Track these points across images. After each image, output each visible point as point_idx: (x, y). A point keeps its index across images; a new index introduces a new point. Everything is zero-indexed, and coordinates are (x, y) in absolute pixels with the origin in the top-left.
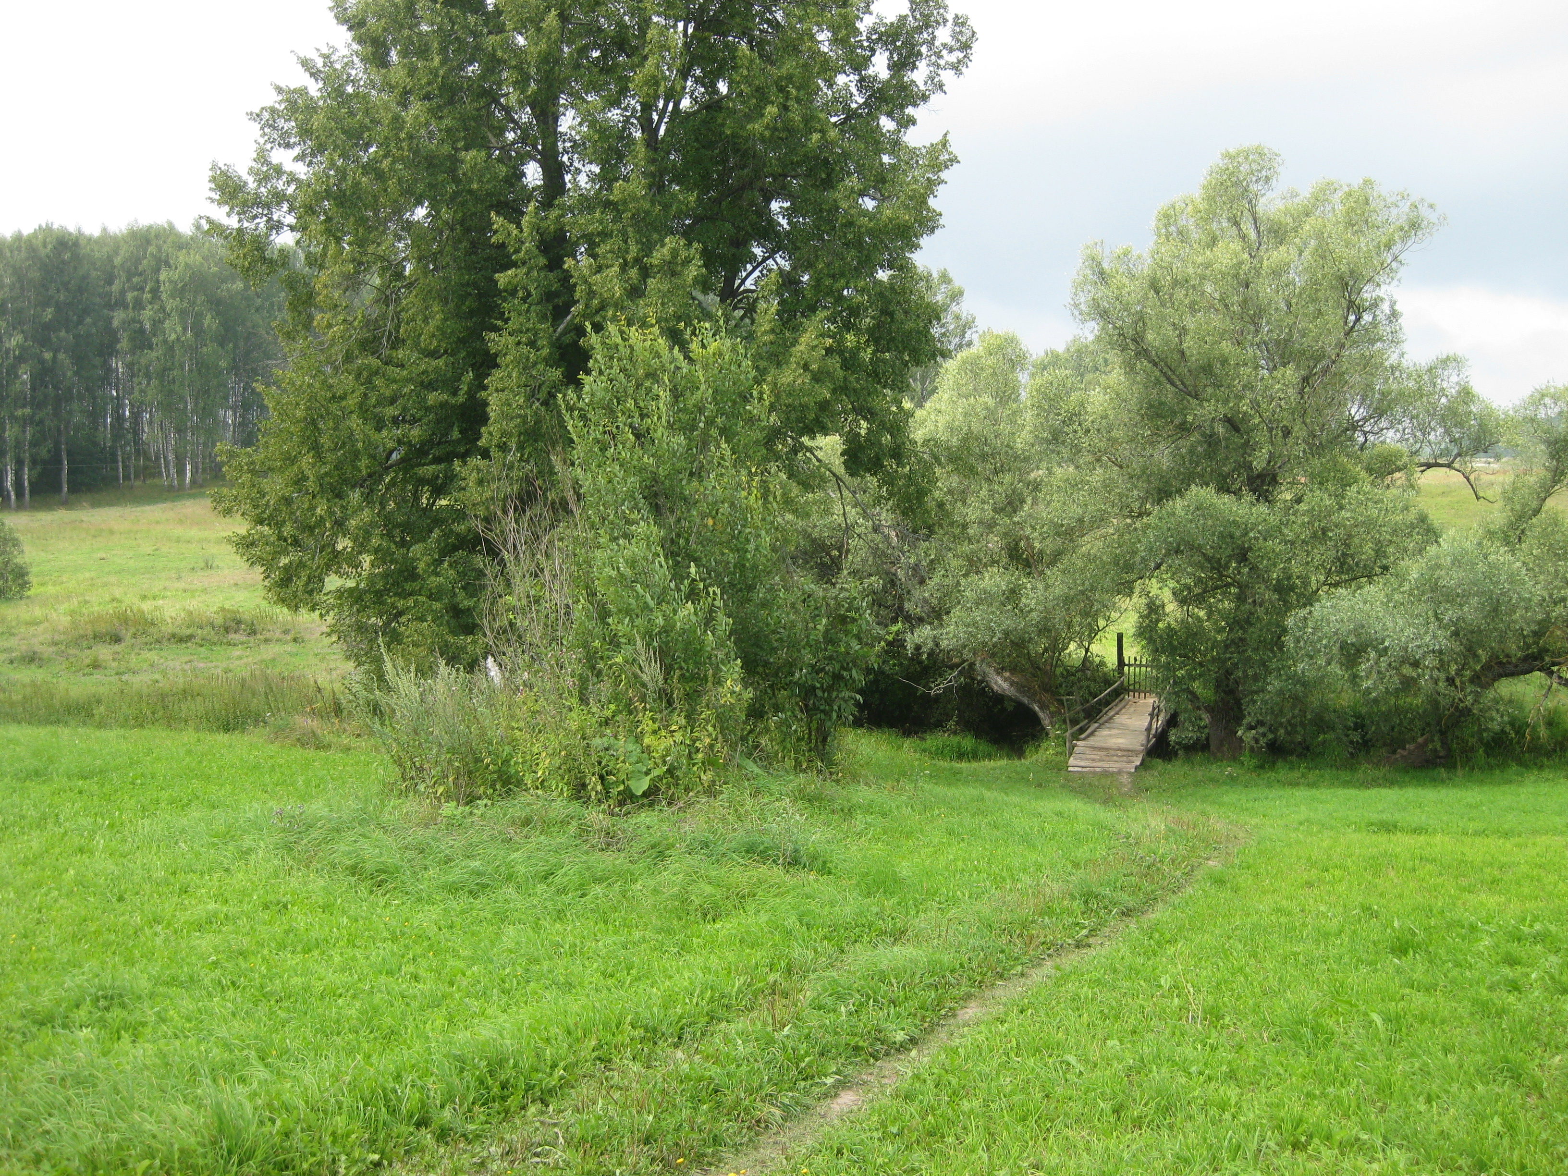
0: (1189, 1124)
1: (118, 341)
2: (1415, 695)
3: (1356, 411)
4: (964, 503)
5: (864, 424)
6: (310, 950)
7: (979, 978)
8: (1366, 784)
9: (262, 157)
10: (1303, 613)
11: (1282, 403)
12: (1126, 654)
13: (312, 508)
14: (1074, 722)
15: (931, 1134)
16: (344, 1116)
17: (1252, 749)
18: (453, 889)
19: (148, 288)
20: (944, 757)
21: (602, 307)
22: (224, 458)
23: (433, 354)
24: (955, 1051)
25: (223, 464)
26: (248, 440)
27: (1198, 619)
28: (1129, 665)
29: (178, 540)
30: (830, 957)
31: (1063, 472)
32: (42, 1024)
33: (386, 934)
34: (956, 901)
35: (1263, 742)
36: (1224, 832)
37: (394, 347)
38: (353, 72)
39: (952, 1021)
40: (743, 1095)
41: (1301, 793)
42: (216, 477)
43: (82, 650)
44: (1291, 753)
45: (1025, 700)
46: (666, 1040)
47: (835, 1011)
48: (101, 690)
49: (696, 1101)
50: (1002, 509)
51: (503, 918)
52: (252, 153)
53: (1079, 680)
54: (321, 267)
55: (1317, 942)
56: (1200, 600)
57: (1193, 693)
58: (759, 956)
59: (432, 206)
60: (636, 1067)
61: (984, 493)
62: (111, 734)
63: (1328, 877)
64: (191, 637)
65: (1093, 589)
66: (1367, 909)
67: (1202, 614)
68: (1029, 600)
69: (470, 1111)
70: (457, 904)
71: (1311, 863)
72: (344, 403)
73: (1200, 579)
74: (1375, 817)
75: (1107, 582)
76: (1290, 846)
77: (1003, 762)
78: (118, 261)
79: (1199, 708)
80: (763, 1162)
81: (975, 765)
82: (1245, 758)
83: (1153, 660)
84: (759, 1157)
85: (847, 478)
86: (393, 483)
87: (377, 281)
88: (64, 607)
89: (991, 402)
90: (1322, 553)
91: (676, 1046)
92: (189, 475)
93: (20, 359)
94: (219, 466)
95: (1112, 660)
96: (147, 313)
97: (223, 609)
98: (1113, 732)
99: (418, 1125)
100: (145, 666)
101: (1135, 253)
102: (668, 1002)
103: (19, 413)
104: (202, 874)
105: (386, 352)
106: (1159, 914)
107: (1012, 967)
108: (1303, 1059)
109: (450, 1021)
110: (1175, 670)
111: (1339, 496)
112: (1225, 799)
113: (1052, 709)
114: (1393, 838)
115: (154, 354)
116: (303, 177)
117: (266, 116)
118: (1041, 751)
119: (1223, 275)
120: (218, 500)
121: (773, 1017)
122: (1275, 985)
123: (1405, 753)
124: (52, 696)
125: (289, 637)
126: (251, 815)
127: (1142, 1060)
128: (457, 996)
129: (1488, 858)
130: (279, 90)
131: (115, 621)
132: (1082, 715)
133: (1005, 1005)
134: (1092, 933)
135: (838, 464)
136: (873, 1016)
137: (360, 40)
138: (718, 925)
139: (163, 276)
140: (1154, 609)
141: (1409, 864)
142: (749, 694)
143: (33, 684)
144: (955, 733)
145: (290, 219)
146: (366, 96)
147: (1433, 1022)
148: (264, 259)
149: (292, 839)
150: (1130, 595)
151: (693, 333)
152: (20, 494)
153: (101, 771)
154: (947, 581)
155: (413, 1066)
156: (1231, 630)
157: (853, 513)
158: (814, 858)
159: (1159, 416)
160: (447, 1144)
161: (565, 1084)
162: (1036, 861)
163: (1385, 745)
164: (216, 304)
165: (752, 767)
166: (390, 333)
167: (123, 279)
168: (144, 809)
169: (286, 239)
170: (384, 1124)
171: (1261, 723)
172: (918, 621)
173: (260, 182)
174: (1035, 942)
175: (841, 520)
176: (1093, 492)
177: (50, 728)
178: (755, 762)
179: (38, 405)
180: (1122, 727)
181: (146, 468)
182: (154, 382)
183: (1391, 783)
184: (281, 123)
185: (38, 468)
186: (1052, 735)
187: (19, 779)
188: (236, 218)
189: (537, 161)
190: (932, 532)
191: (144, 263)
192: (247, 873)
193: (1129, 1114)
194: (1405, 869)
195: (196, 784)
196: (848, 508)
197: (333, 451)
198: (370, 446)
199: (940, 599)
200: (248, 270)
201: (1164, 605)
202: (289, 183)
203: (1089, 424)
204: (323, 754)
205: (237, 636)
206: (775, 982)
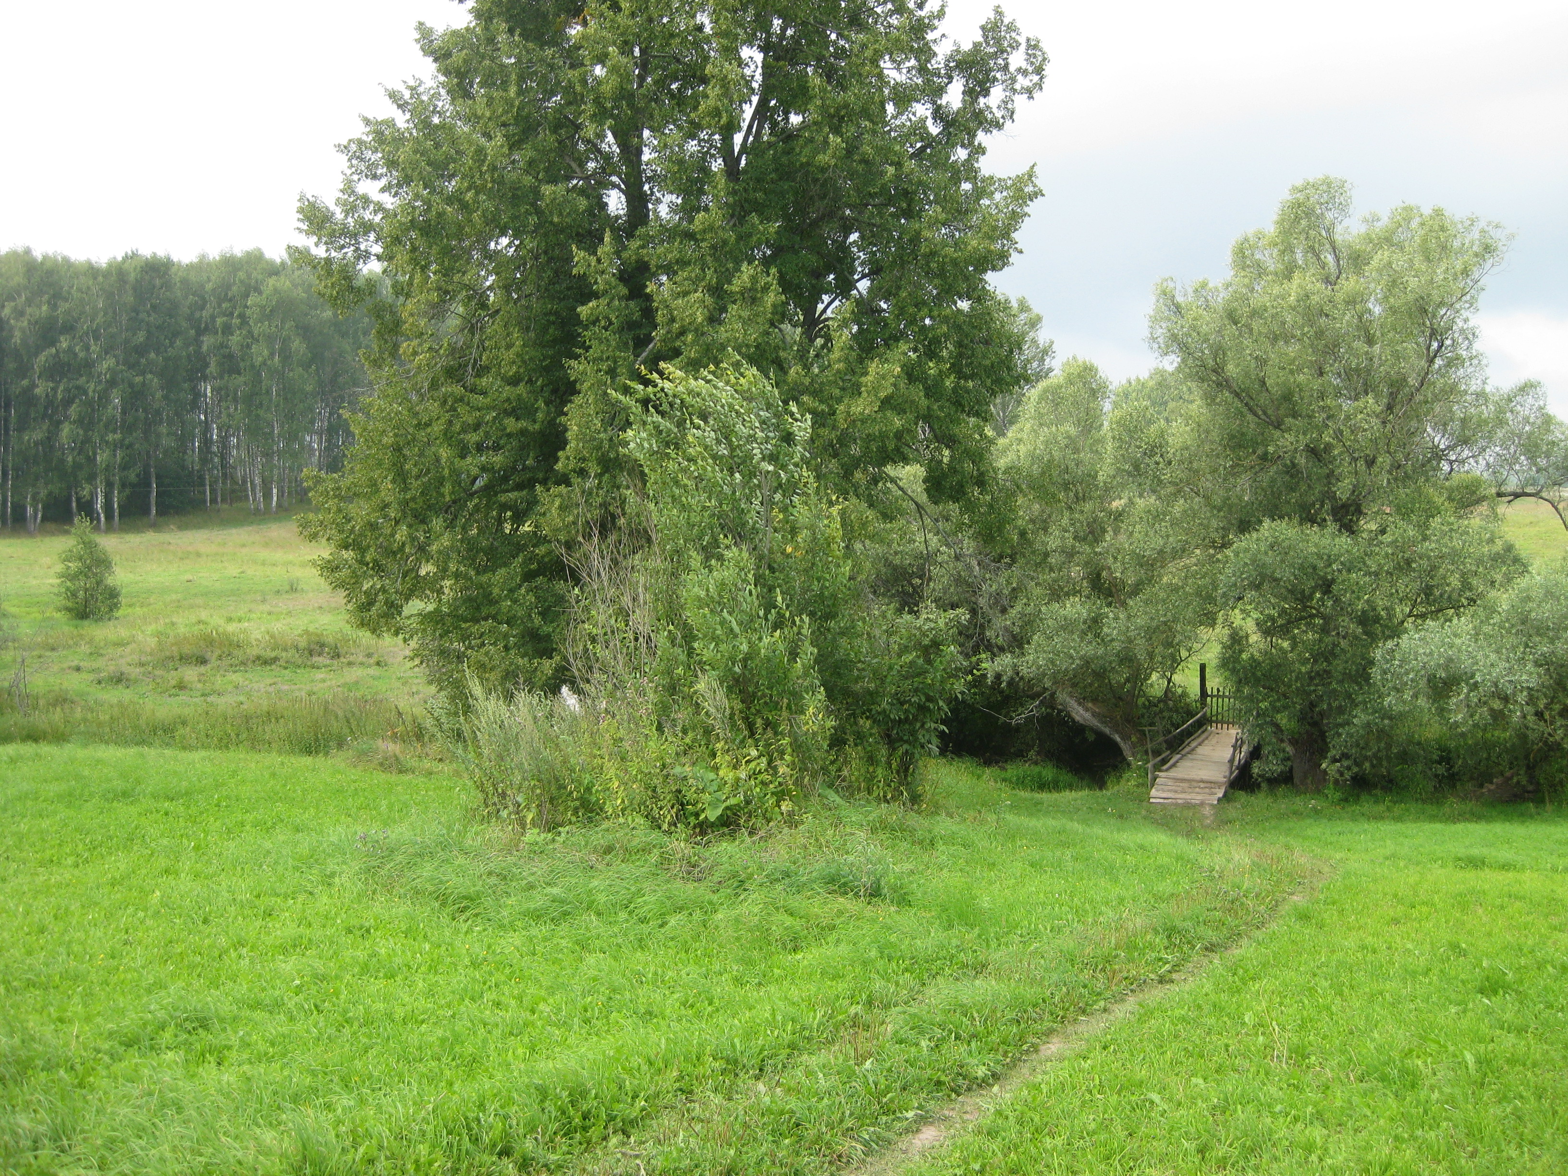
0: (1275, 1166)
1: (207, 365)
2: (1505, 730)
3: (1441, 441)
4: (1046, 531)
5: (947, 453)
6: (393, 976)
7: (1061, 1013)
8: (1453, 819)
9: (349, 188)
10: (1390, 644)
11: (1366, 432)
12: (1209, 685)
13: (396, 534)
14: (1157, 753)
15: (1013, 1172)
16: (427, 1145)
17: (1336, 782)
18: (537, 916)
19: (236, 314)
20: (1025, 788)
21: (682, 333)
22: (310, 483)
23: (514, 381)
24: (1037, 1087)
25: (310, 489)
26: (334, 465)
27: (1282, 649)
28: (1212, 696)
29: (264, 564)
30: (912, 990)
31: (1146, 502)
32: (129, 1045)
33: (468, 960)
34: (1037, 935)
35: (1348, 775)
36: (1309, 866)
37: (479, 375)
38: (440, 104)
39: (1034, 1056)
40: (824, 1129)
41: (1387, 828)
42: (301, 501)
43: (168, 671)
44: (1375, 786)
45: (1107, 731)
46: (747, 1072)
47: (917, 1045)
48: (186, 711)
49: (777, 1134)
50: (1084, 539)
51: (583, 945)
52: (339, 184)
53: (1161, 711)
54: (408, 296)
55: (1404, 980)
56: (1285, 631)
57: (1277, 726)
58: (841, 987)
59: (515, 236)
60: (717, 1099)
61: (1065, 521)
62: (197, 756)
63: (1415, 913)
64: (275, 660)
65: (1175, 620)
66: (1454, 947)
67: (1286, 644)
68: (1112, 628)
69: (552, 1141)
70: (540, 931)
71: (1398, 899)
72: (429, 430)
73: (1283, 611)
74: (1462, 852)
75: (1189, 613)
76: (1375, 881)
77: (1086, 792)
78: (209, 287)
79: (1282, 741)
81: (1055, 796)
82: (1330, 791)
83: (1238, 690)
85: (931, 508)
86: (477, 509)
87: (461, 310)
88: (151, 629)
89: (1073, 431)
90: (1406, 585)
91: (757, 1078)
92: (275, 499)
93: (112, 383)
94: (306, 491)
95: (1194, 690)
96: (235, 339)
97: (306, 632)
98: (1196, 763)
99: (500, 1155)
100: (230, 688)
101: (1211, 285)
102: (749, 1034)
103: (110, 437)
104: (286, 897)
105: (470, 380)
106: (1244, 950)
107: (1095, 1002)
108: (1391, 1101)
109: (533, 1050)
110: (1258, 701)
111: (1423, 526)
112: (1309, 832)
113: (1134, 739)
114: (1481, 874)
115: (241, 379)
116: (389, 206)
117: (353, 147)
118: (1123, 782)
120: (304, 525)
121: (856, 1050)
122: (1362, 1024)
123: (1492, 787)
124: (138, 716)
125: (372, 661)
126: (334, 839)
127: (1226, 1100)
128: (539, 1023)
130: (367, 122)
131: (202, 643)
132: (1164, 746)
133: (1088, 1041)
134: (1176, 968)
135: (918, 491)
136: (956, 1052)
137: (447, 73)
138: (799, 956)
139: (251, 301)
140: (1237, 640)
141: (1498, 902)
142: (831, 723)
143: (120, 704)
144: (1036, 763)
145: (377, 249)
146: (452, 128)
147: (1524, 1065)
148: (351, 288)
149: (375, 864)
150: (1213, 626)
152: (109, 517)
153: (187, 793)
154: (1028, 610)
155: (495, 1095)
156: (1316, 661)
157: (934, 541)
158: (894, 889)
159: (1240, 446)
160: (529, 1173)
161: (646, 1115)
162: (1119, 896)
163: (1472, 778)
164: (305, 331)
165: (833, 797)
166: (475, 361)
167: (215, 304)
168: (229, 831)
169: (374, 267)
170: (467, 1152)
171: (1345, 756)
172: (995, 650)
173: (347, 212)
174: (1118, 977)
175: (922, 547)
176: (1173, 524)
177: (137, 749)
178: (837, 792)
179: (128, 429)
180: (1205, 758)
181: (233, 491)
182: (242, 407)
183: (1477, 817)
184: (368, 154)
185: (128, 491)
186: (1134, 766)
187: (107, 800)
188: (324, 248)
189: (621, 190)
190: (1014, 561)
191: (235, 288)
192: (331, 896)
193: (1214, 1154)
194: (1493, 906)
195: (280, 807)
196: (930, 536)
197: (417, 477)
198: (455, 473)
199: (1021, 627)
200: (336, 299)
201: (1247, 636)
202: (375, 212)
203: (1170, 455)
204: (406, 778)
205: (321, 659)
206: (856, 1014)
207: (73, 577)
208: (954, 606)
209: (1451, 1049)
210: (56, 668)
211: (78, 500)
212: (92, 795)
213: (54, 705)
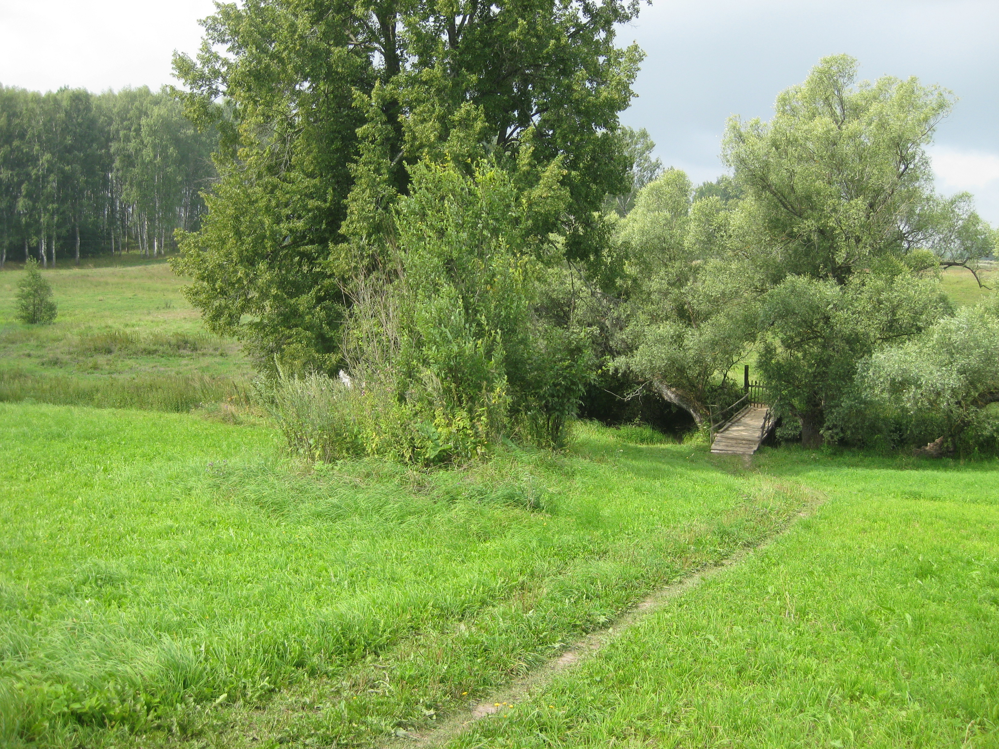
0: (785, 682)
1: (113, 162)
2: (937, 412)
3: (904, 228)
4: (650, 279)
6: (229, 553)
7: (653, 584)
8: (901, 467)
9: (206, 48)
11: (856, 221)
12: (750, 379)
13: (236, 272)
14: (716, 421)
15: (620, 682)
16: (251, 659)
17: (829, 442)
18: (319, 515)
19: (133, 129)
20: (632, 441)
21: (422, 146)
22: (179, 238)
23: (311, 175)
24: (637, 629)
25: (179, 242)
26: (194, 227)
27: (797, 358)
28: (752, 386)
29: (149, 290)
30: (558, 567)
31: (714, 262)
32: (61, 594)
33: (277, 543)
34: (638, 534)
35: (836, 438)
36: (810, 495)
37: (288, 170)
39: (635, 610)
40: (502, 654)
41: (861, 472)
42: (173, 250)
43: (87, 358)
44: (854, 446)
45: (684, 406)
46: (454, 617)
47: (562, 601)
48: (99, 383)
49: (473, 656)
50: (674, 284)
52: (199, 45)
53: (720, 394)
54: (243, 118)
55: (869, 568)
56: (799, 345)
57: (792, 406)
58: (514, 564)
59: (313, 81)
60: (434, 634)
61: (662, 273)
62: (106, 412)
63: (876, 526)
64: (156, 351)
65: (730, 337)
66: (901, 547)
67: (800, 355)
68: (689, 342)
69: (330, 658)
70: (323, 526)
71: (866, 517)
72: (256, 205)
73: (799, 333)
74: (907, 489)
75: (739, 333)
76: (852, 505)
77: (669, 445)
78: (115, 110)
79: (795, 415)
80: (514, 696)
81: (651, 446)
82: (825, 447)
83: (768, 383)
84: (512, 693)
86: (286, 257)
87: (278, 128)
88: (76, 331)
89: (668, 215)
90: (878, 319)
91: (460, 620)
92: (156, 248)
93: (50, 171)
94: (176, 244)
95: (741, 383)
96: (132, 145)
97: (176, 333)
98: (741, 428)
99: (297, 666)
100: (127, 369)
101: (763, 123)
102: (456, 592)
103: (50, 207)
104: (162, 501)
105: (283, 174)
106: (767, 546)
107: (674, 577)
108: (859, 643)
109: (319, 600)
110: (781, 390)
111: (890, 281)
112: (811, 474)
113: (702, 412)
114: (919, 503)
115: (136, 171)
116: (232, 61)
117: (210, 22)
118: (694, 439)
119: (819, 138)
120: (175, 265)
121: (523, 604)
122: (841, 595)
123: (927, 448)
124: (68, 387)
125: (218, 353)
126: (192, 464)
127: (756, 640)
129: (979, 518)
130: (218, 6)
131: (109, 340)
132: (721, 417)
133: (669, 601)
134: (725, 556)
136: (586, 606)
138: (488, 544)
139: (143, 121)
140: (769, 351)
141: (929, 520)
142: (509, 400)
143: (57, 378)
144: (639, 425)
145: (223, 88)
146: (273, 10)
147: (943, 622)
148: (206, 113)
149: (218, 482)
150: (754, 341)
151: (477, 166)
152: (49, 258)
153: (99, 435)
154: (637, 329)
155: (295, 629)
156: (818, 366)
157: (578, 283)
159: (775, 227)
160: (315, 678)
161: (390, 643)
162: (690, 511)
163: (914, 442)
164: (177, 142)
165: (510, 444)
166: (287, 161)
167: (118, 122)
168: (126, 460)
169: (219, 101)
170: (276, 665)
171: (835, 426)
172: (614, 353)
173: (204, 64)
174: (690, 561)
175: (570, 287)
176: (731, 276)
177: (67, 407)
178: (512, 441)
179: (62, 201)
180: (746, 425)
181: (128, 244)
182: (134, 189)
183: (917, 467)
184: (219, 27)
185: (61, 242)
186: (701, 429)
187: (47, 439)
188: (189, 87)
189: (382, 53)
190: (629, 297)
191: (131, 112)
192: (190, 502)
193: (748, 673)
194: (926, 523)
195: (158, 445)
196: (575, 280)
197: (249, 235)
198: (274, 233)
199: (632, 340)
200: (196, 120)
201: (775, 349)
202: (223, 65)
203: (731, 232)
204: (239, 427)
205: (185, 351)
206: (523, 582)
207: (25, 297)
208: (590, 325)
209: (897, 611)
210: (15, 355)
211: (30, 248)
212: (38, 436)
213: (14, 379)
